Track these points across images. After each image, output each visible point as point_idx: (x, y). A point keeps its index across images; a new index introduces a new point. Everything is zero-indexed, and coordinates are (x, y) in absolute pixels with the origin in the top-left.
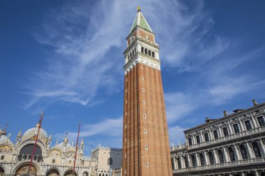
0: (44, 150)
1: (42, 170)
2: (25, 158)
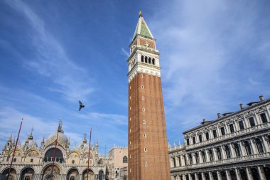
0: (64, 153)
1: (64, 170)
2: (49, 160)
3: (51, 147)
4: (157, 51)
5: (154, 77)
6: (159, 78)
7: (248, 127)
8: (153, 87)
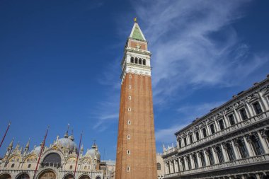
0: (62, 158)
1: (60, 176)
2: (47, 165)
3: (50, 152)
4: (149, 52)
5: (144, 77)
6: (150, 78)
7: (239, 121)
8: (141, 87)
